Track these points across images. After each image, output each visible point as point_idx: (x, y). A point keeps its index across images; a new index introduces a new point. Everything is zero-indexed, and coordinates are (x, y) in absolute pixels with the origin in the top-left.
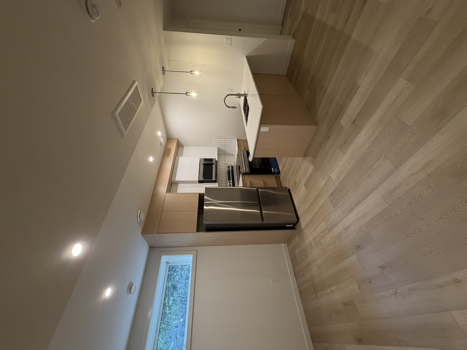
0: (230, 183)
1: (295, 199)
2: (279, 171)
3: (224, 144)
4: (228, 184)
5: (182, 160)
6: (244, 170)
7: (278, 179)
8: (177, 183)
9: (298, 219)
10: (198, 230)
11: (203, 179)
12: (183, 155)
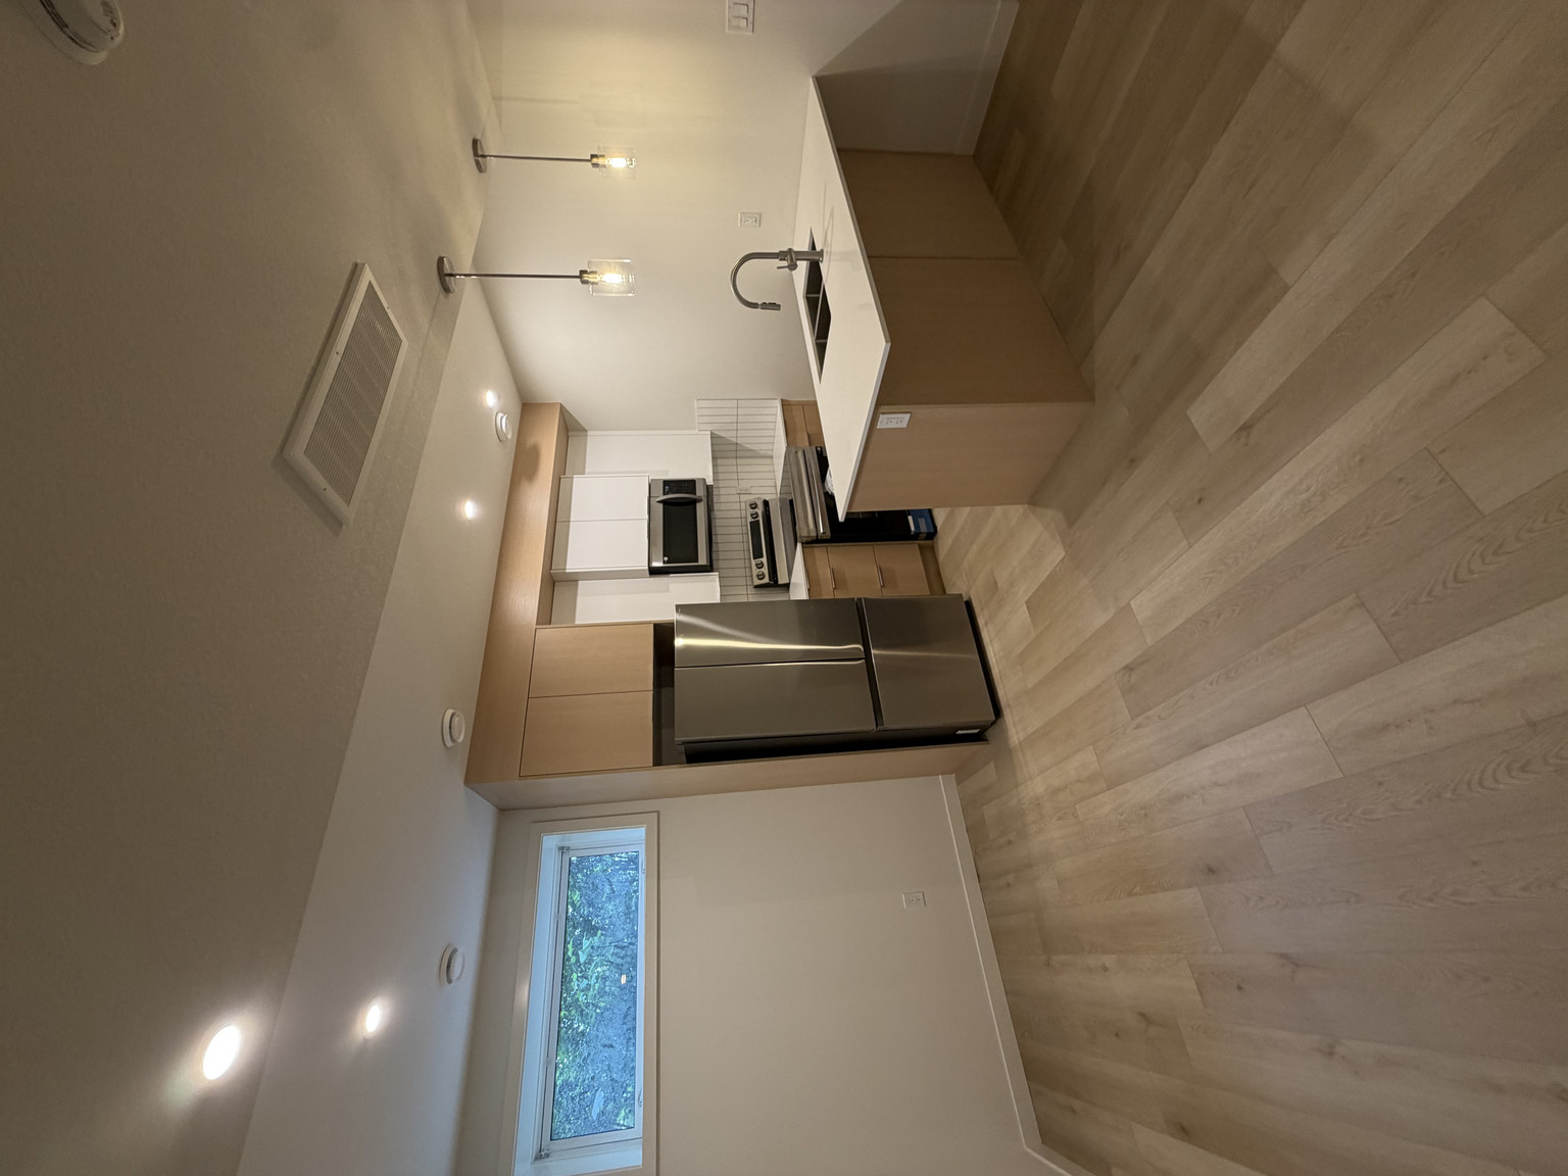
0: (760, 566)
1: (991, 642)
2: (935, 527)
3: (734, 419)
4: (755, 571)
5: (585, 491)
6: (809, 531)
7: (929, 555)
8: (573, 580)
9: (998, 711)
10: (658, 761)
11: (664, 562)
12: (587, 470)
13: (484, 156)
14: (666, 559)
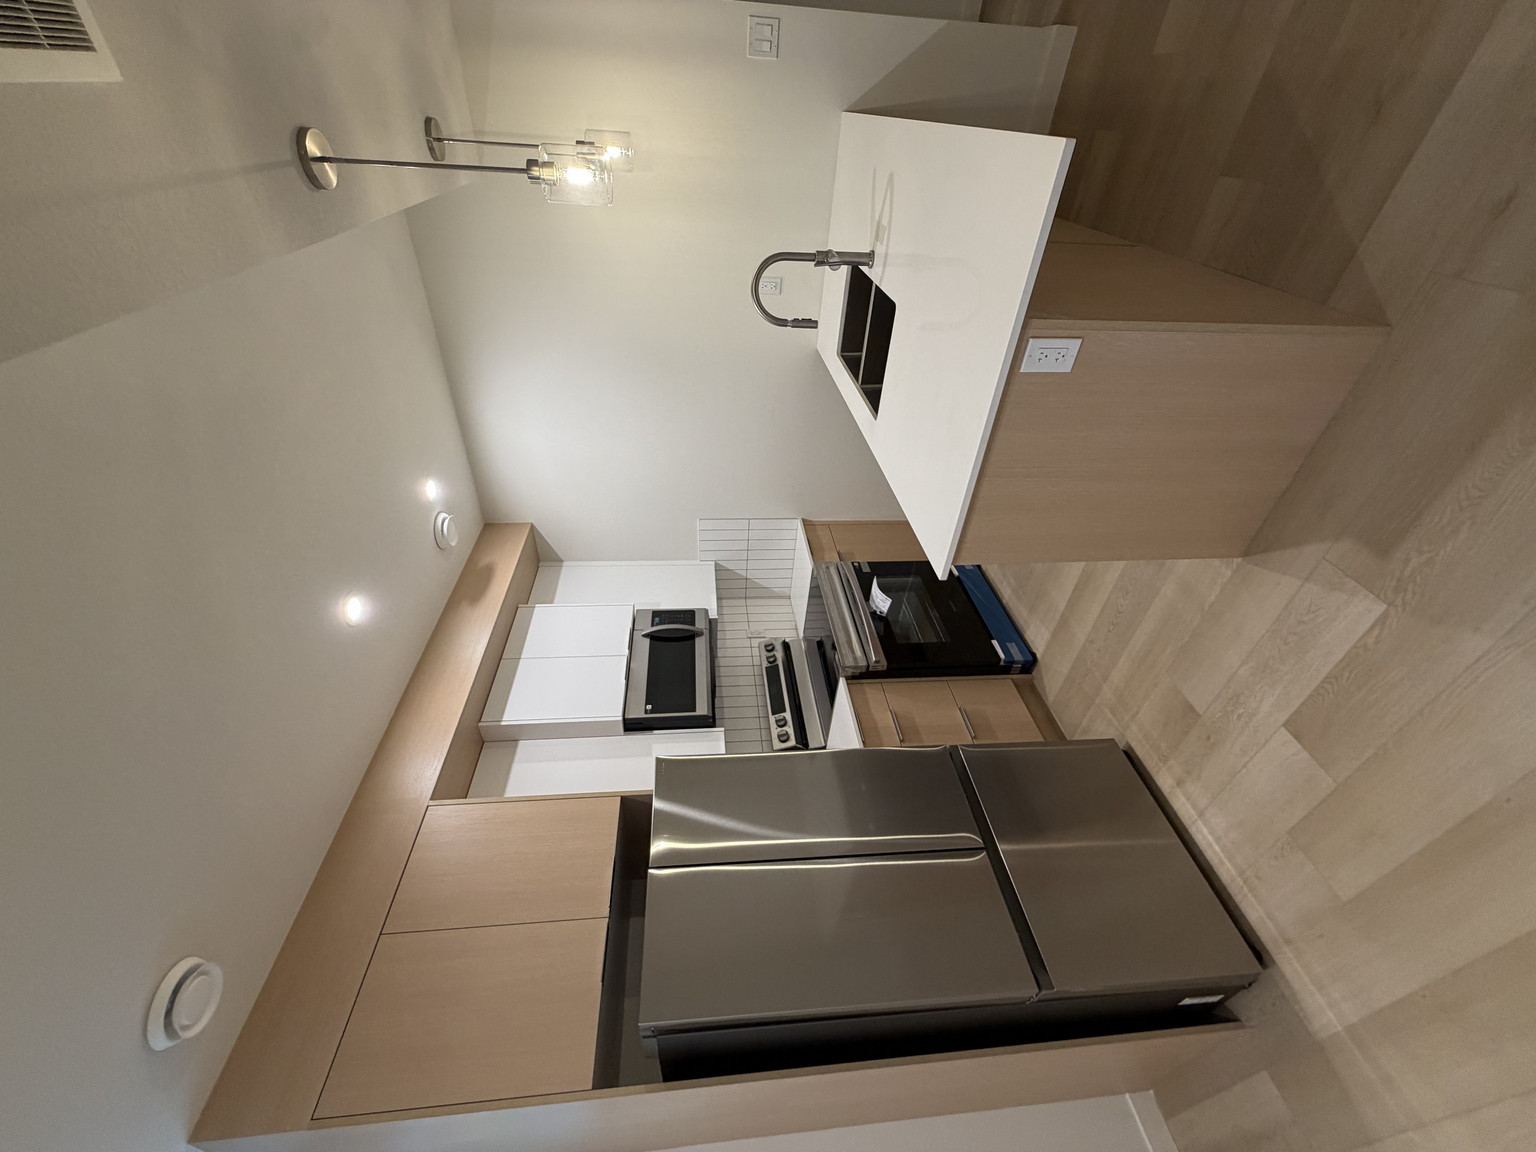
0: (782, 723)
2: (1034, 655)
3: (743, 545)
4: (775, 731)
5: (546, 624)
6: (855, 659)
7: (1033, 696)
8: (511, 738)
11: (646, 712)
12: (555, 601)
13: (439, 140)
14: (649, 707)
